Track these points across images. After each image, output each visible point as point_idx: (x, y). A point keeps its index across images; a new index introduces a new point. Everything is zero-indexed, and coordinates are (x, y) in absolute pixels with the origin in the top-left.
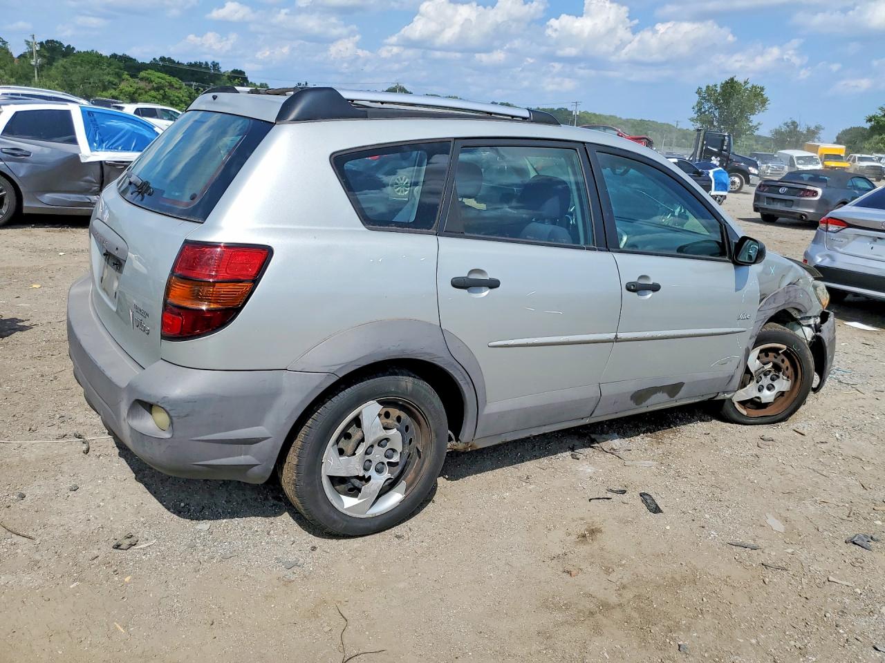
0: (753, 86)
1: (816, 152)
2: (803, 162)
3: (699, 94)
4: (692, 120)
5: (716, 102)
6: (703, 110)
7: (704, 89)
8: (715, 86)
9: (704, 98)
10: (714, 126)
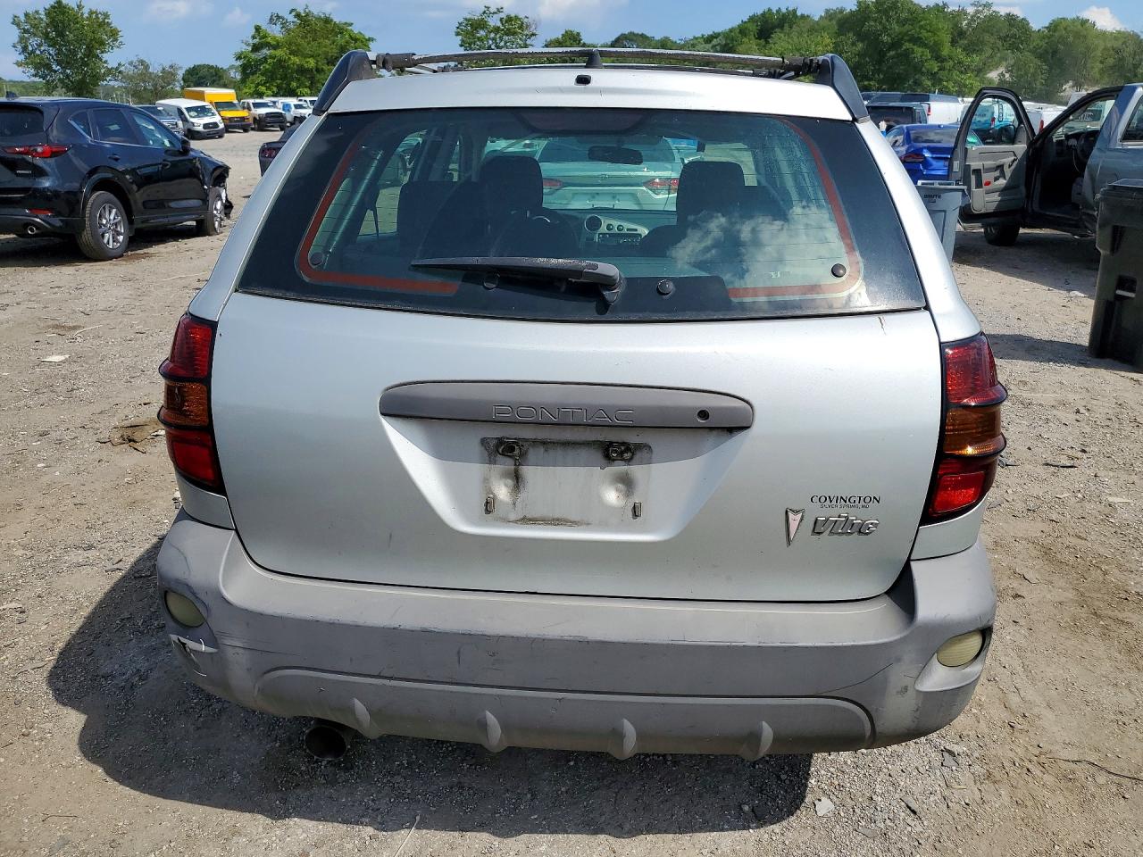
0: (91, 13)
1: (204, 100)
2: (196, 114)
3: (18, 25)
4: (19, 64)
5: (46, 36)
6: (30, 48)
7: (22, 18)
8: (37, 12)
9: (26, 31)
10: (55, 71)
